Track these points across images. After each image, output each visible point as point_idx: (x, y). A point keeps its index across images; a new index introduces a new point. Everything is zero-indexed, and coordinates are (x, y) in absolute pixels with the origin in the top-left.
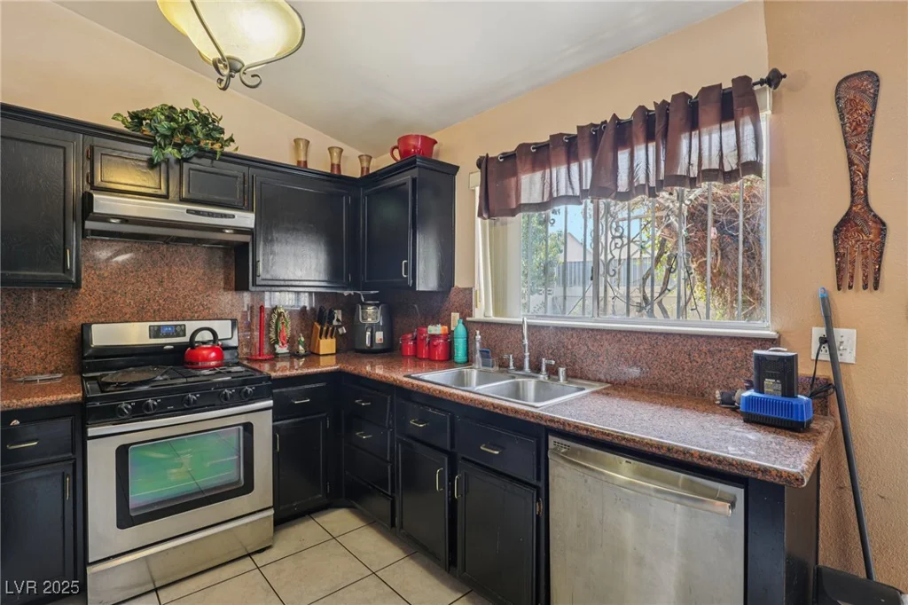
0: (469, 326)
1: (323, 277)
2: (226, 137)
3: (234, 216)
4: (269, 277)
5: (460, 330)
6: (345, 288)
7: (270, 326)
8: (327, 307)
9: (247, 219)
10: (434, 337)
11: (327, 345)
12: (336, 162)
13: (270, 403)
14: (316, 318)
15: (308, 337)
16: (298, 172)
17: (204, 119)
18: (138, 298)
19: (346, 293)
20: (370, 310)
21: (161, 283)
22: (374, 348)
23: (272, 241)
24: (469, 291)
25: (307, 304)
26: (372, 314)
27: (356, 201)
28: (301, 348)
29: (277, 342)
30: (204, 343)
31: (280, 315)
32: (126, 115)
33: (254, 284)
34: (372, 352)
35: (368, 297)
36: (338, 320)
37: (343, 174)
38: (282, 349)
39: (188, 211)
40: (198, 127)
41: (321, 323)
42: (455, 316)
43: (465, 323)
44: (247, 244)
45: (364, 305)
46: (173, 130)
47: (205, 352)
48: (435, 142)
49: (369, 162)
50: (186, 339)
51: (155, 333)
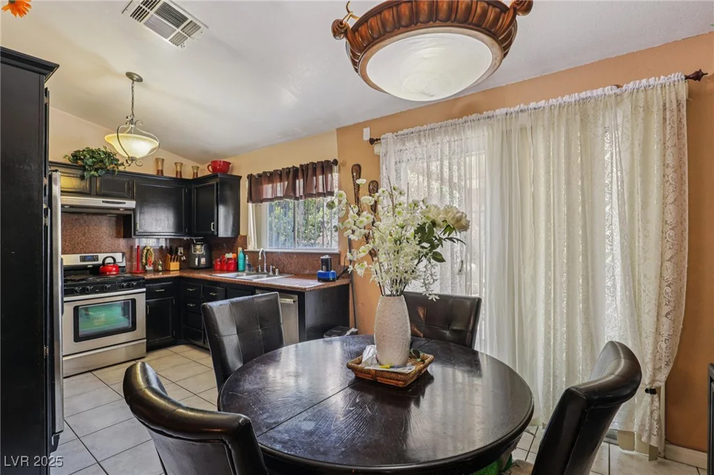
0: (245, 253)
1: (171, 230)
2: (119, 163)
3: (125, 203)
4: (142, 231)
5: (241, 255)
6: (184, 236)
7: (142, 256)
8: (174, 246)
9: (131, 204)
10: (229, 259)
11: (174, 266)
12: (179, 170)
13: (144, 290)
14: (168, 253)
15: (164, 262)
16: (159, 178)
17: (108, 155)
18: (72, 243)
19: (185, 238)
20: (198, 247)
21: (84, 234)
22: (201, 266)
23: (144, 213)
24: (245, 237)
25: (164, 245)
26: (200, 249)
27: (190, 191)
28: (160, 267)
29: (146, 264)
30: (109, 263)
31: (148, 250)
32: (70, 155)
33: (135, 235)
34: (199, 269)
35: (197, 241)
36: (181, 253)
37: (183, 177)
38: (149, 268)
39: (103, 202)
40: (107, 160)
41: (171, 255)
42: (240, 249)
43: (244, 252)
44: (131, 215)
45: (195, 245)
46: (94, 163)
47: (110, 268)
48: (230, 163)
49: (198, 170)
50: (100, 262)
51: (83, 259)
